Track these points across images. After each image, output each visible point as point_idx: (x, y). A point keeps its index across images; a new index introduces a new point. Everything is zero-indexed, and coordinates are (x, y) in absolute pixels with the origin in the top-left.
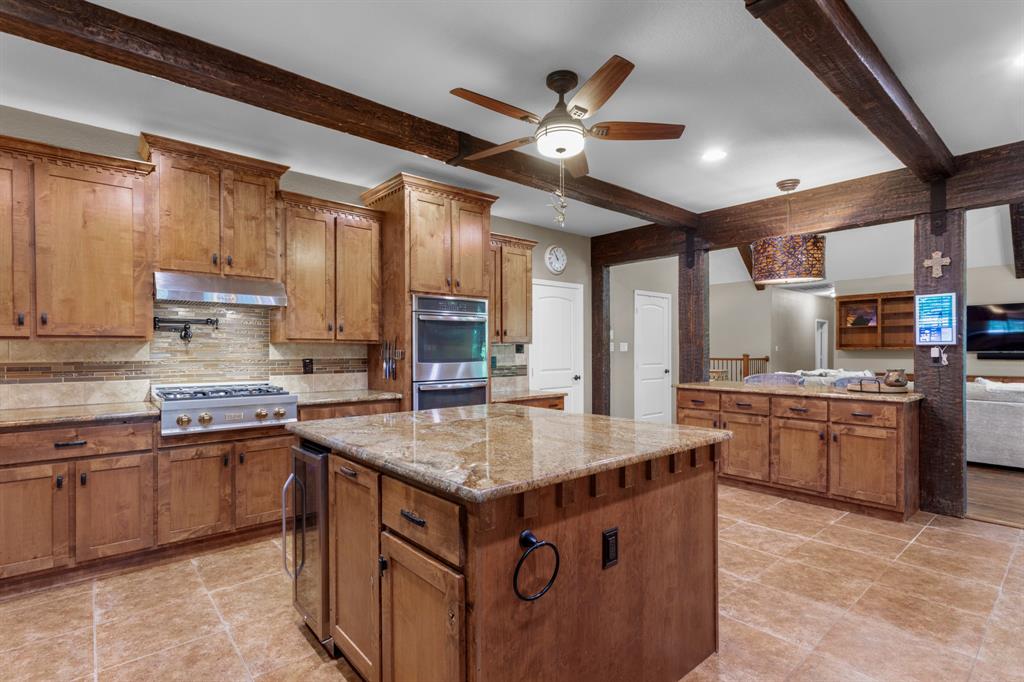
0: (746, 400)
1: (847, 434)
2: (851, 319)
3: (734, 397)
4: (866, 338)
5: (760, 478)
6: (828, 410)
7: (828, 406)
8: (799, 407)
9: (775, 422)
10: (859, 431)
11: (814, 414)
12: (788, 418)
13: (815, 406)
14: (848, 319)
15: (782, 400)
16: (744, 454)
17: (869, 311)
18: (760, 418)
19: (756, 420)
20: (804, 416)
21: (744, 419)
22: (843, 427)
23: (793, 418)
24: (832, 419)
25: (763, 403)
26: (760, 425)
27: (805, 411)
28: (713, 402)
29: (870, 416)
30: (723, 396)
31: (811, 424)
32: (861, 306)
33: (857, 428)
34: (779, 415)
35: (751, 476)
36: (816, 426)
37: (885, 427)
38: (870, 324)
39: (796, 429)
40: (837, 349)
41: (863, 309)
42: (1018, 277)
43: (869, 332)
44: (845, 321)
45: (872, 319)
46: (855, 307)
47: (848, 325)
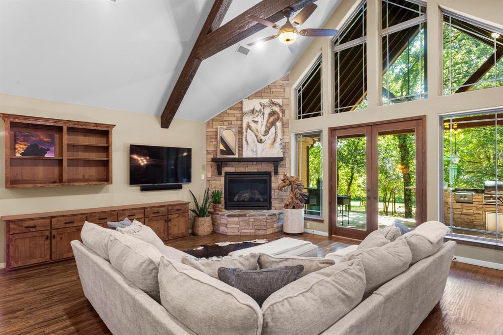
2: (21, 148)
4: (41, 171)
14: (18, 146)
17: (46, 140)
32: (33, 132)
38: (47, 156)
40: (7, 187)
41: (38, 136)
42: (162, 127)
43: (44, 165)
44: (14, 150)
45: (48, 150)
46: (26, 132)
47: (18, 155)
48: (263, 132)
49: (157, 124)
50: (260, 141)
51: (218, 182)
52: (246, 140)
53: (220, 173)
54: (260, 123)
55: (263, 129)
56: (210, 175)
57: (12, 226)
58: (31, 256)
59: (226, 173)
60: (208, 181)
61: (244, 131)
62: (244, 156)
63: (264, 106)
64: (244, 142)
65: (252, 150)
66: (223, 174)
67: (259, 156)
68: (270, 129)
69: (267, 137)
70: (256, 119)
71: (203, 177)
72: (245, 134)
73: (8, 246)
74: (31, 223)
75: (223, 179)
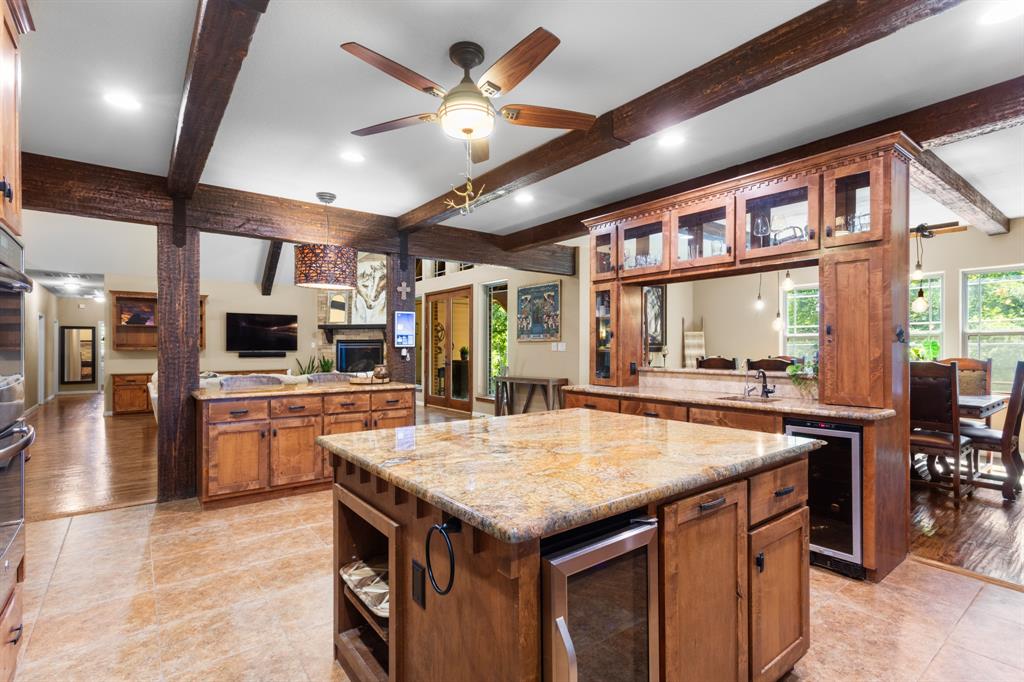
0: (299, 402)
1: (382, 419)
2: (126, 317)
3: (285, 401)
4: (143, 337)
5: (313, 478)
6: (371, 401)
7: (371, 397)
8: (348, 401)
9: (327, 419)
10: (391, 414)
11: (361, 406)
12: (337, 414)
13: (361, 399)
14: (123, 316)
15: (334, 397)
16: (294, 460)
17: (146, 310)
18: (313, 419)
19: (309, 421)
20: (352, 408)
21: (297, 422)
22: (380, 413)
23: (342, 413)
24: (373, 408)
25: (316, 403)
26: (313, 426)
27: (353, 404)
28: (260, 410)
29: (397, 401)
30: (273, 402)
31: (357, 415)
32: (136, 304)
33: (389, 412)
34: (331, 412)
35: (304, 479)
36: (361, 416)
37: (406, 408)
38: (147, 324)
39: (345, 422)
40: (114, 349)
41: (139, 307)
42: (264, 294)
43: (145, 332)
44: (120, 319)
45: (149, 318)
46: (130, 304)
47: (123, 323)
48: (373, 298)
49: (257, 292)
50: (370, 307)
51: (329, 351)
52: (356, 306)
53: (330, 341)
54: (369, 288)
55: (373, 294)
56: (321, 343)
57: (117, 379)
58: (132, 405)
59: (338, 341)
60: (319, 350)
61: (354, 296)
62: (353, 323)
63: (375, 270)
64: (353, 309)
65: (361, 317)
66: (335, 341)
67: (368, 323)
68: (380, 293)
69: (376, 303)
70: (366, 284)
71: (313, 345)
72: (354, 299)
73: (114, 394)
74: (132, 378)
75: (334, 347)
